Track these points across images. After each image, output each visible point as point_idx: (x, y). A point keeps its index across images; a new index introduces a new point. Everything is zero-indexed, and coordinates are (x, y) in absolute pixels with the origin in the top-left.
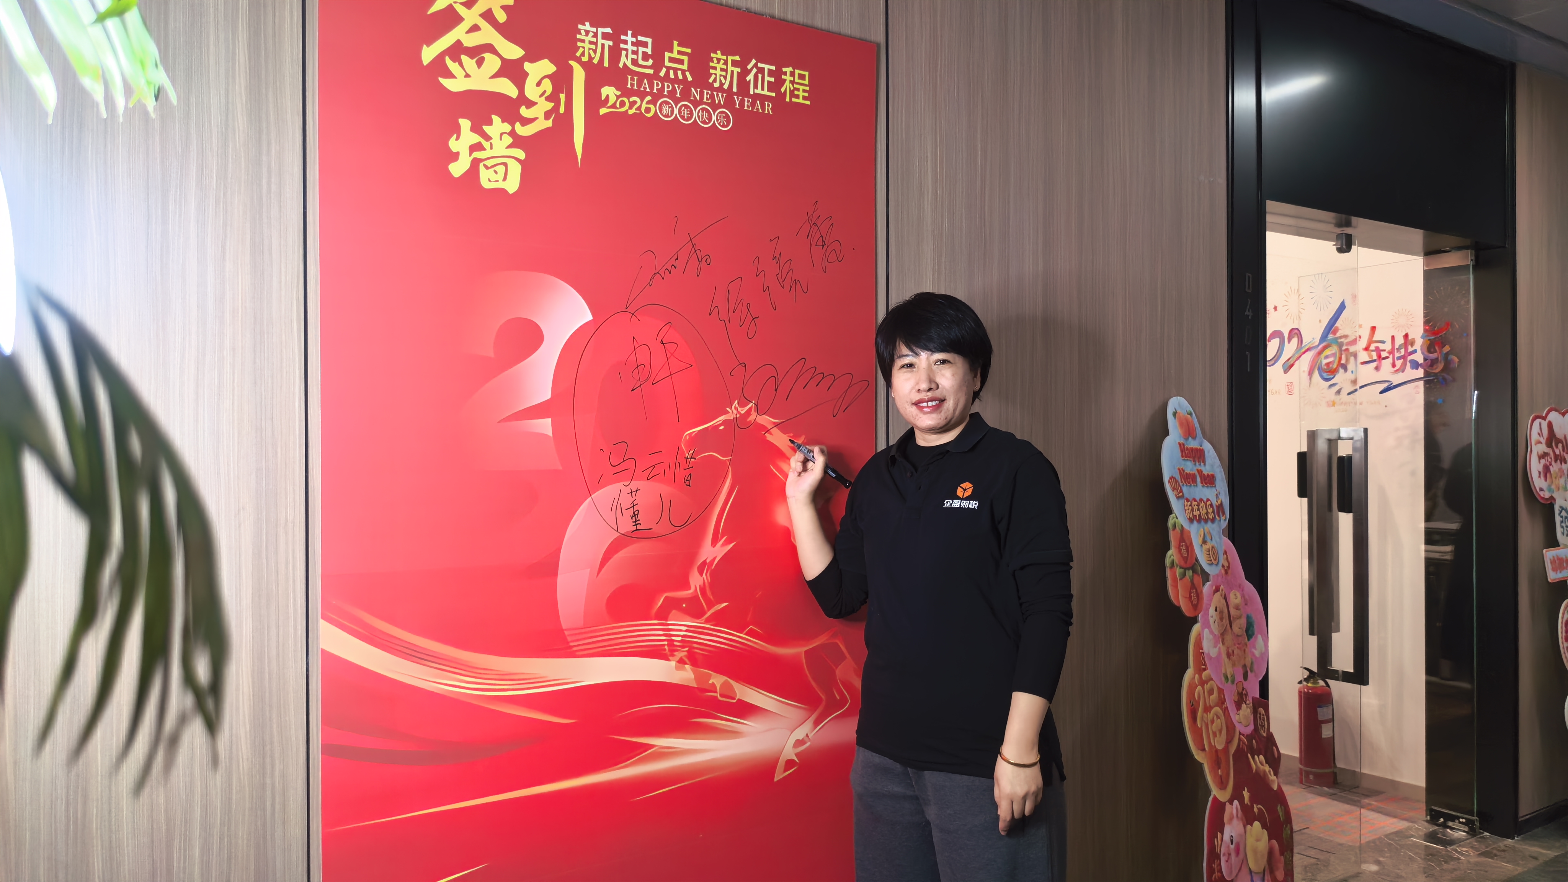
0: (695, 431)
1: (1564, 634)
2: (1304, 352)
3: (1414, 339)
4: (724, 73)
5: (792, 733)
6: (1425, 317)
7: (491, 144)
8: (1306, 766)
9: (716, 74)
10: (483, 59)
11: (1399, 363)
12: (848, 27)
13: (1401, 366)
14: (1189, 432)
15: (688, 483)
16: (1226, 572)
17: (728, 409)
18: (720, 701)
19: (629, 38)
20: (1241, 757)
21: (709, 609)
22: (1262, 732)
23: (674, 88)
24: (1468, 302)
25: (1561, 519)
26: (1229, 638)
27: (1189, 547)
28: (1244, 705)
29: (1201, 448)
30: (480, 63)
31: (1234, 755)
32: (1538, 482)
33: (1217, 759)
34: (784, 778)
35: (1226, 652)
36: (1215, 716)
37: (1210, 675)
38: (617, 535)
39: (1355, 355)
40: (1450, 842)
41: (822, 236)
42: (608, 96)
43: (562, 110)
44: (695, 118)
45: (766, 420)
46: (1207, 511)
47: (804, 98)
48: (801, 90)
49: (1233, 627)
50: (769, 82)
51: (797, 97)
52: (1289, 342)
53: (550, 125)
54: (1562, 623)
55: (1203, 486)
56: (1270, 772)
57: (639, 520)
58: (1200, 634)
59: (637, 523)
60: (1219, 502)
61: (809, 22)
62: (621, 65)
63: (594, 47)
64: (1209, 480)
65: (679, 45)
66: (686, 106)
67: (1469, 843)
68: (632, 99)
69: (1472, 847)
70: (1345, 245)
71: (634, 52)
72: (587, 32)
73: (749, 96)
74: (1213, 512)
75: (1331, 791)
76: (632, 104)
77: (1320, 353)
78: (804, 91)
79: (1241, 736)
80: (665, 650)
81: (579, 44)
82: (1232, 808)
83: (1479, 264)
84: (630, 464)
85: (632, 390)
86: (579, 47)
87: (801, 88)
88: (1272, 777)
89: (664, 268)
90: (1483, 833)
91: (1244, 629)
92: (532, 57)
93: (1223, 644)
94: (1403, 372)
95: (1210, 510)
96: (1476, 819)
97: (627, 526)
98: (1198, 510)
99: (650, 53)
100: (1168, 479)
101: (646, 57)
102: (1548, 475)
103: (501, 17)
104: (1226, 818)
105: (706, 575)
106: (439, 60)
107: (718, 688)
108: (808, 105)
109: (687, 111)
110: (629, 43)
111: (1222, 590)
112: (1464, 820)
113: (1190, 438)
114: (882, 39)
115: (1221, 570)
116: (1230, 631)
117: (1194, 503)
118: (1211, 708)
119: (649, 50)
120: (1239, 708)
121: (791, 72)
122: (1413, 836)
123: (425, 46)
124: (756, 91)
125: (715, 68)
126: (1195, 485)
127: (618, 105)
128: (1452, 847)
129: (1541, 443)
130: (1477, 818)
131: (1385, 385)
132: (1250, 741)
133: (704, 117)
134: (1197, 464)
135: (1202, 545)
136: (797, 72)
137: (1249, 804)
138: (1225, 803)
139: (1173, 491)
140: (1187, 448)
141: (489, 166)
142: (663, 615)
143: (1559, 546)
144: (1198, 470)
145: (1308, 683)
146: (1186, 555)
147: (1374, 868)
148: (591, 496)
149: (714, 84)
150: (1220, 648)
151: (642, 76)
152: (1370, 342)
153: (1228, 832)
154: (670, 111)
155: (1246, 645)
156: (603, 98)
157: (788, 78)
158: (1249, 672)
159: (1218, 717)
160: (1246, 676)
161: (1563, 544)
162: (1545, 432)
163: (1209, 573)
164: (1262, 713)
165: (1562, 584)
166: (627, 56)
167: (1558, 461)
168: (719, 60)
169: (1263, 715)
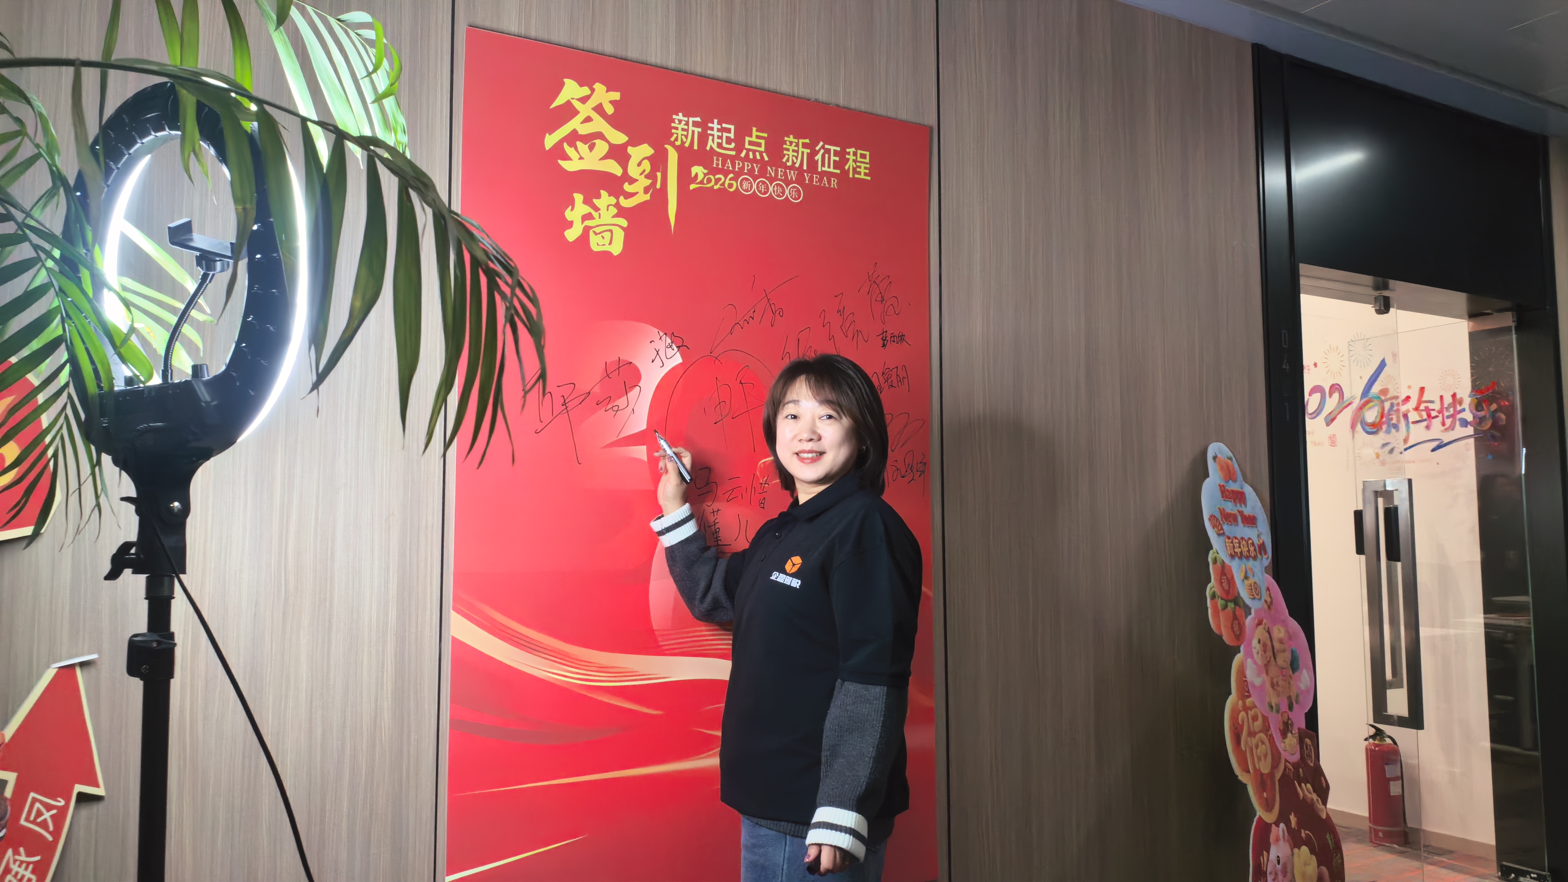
2: (1346, 407)
3: (1462, 398)
4: (796, 154)
6: (1472, 375)
7: (600, 214)
8: (1374, 824)
9: (789, 155)
10: (594, 144)
11: (1448, 422)
12: (904, 114)
13: (1450, 426)
14: (1229, 475)
15: (762, 506)
16: (1269, 607)
19: (716, 126)
20: (1287, 783)
22: (1309, 762)
23: (753, 166)
24: (1512, 362)
26: (1273, 670)
27: (1231, 581)
28: (1289, 735)
29: (1242, 490)
30: (591, 148)
31: (1279, 780)
33: (1263, 782)
35: (1270, 683)
36: (1260, 743)
37: (1253, 703)
39: (1406, 416)
41: (881, 293)
42: (696, 175)
43: (658, 186)
44: (771, 192)
46: (1249, 549)
47: (866, 174)
49: (1277, 660)
50: (834, 161)
51: (860, 173)
52: (1330, 396)
53: (649, 198)
55: (1244, 526)
56: (1317, 800)
58: (1243, 663)
60: (1261, 541)
61: (870, 110)
62: (708, 148)
63: (685, 133)
64: (1250, 521)
65: (757, 131)
66: (764, 183)
68: (717, 176)
70: (1384, 307)
71: (719, 137)
72: (680, 121)
74: (1255, 550)
75: (1401, 848)
76: (718, 180)
78: (865, 168)
79: (1287, 763)
81: (673, 131)
82: (1278, 830)
83: (1523, 325)
84: (712, 487)
85: (716, 424)
86: (673, 134)
87: (863, 165)
88: (1320, 806)
89: (743, 320)
91: (1289, 663)
92: (634, 141)
93: (1267, 674)
94: (1453, 429)
95: (1252, 549)
96: (1548, 875)
98: (1240, 547)
100: (1209, 517)
101: (729, 140)
103: (610, 110)
104: (1272, 838)
106: (558, 146)
108: (869, 180)
109: (764, 186)
110: (715, 129)
111: (1265, 624)
112: (1535, 876)
113: (1231, 481)
114: (934, 123)
115: (1263, 605)
116: (1274, 663)
117: (1235, 541)
118: (1255, 734)
119: (732, 136)
120: (1284, 735)
121: (854, 152)
123: (547, 135)
124: (823, 169)
125: (788, 150)
126: (1236, 524)
127: (705, 182)
130: (1548, 872)
131: (1435, 444)
132: (1296, 769)
133: (779, 191)
134: (1238, 505)
135: (1243, 580)
136: (859, 152)
137: (1296, 828)
138: (1271, 824)
139: (1213, 528)
140: (1228, 491)
141: (598, 232)
144: (1239, 511)
146: (1227, 588)
149: (787, 163)
150: (1264, 678)
151: (725, 157)
152: (1420, 402)
153: (1274, 852)
154: (750, 187)
155: (1291, 677)
156: (693, 175)
157: (851, 157)
158: (1294, 703)
159: (1263, 743)
160: (1291, 708)
163: (1251, 607)
164: (1308, 743)
166: (713, 140)
168: (791, 143)
169: (1310, 746)
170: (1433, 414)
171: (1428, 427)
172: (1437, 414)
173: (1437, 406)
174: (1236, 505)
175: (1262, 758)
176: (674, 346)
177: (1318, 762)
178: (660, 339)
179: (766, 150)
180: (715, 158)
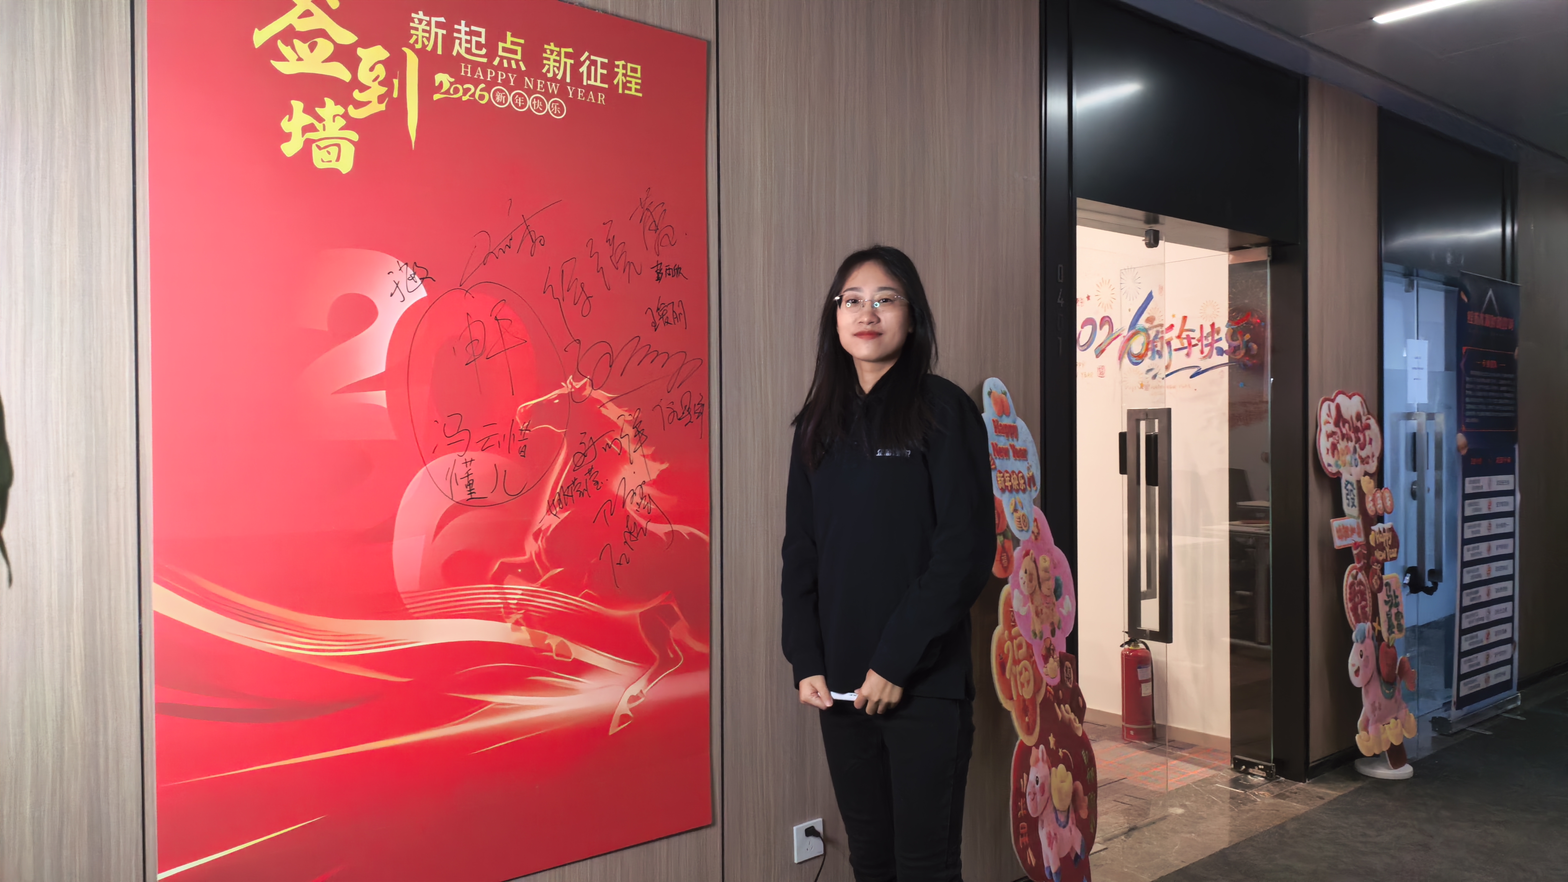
0: (529, 405)
1: (1348, 596)
2: (1114, 340)
3: (1219, 328)
4: (557, 65)
5: (626, 689)
6: (1230, 307)
7: (324, 126)
8: (1126, 723)
9: (549, 65)
10: (315, 44)
11: (1206, 350)
12: (679, 25)
13: (1208, 353)
14: (1003, 410)
15: (522, 454)
16: (1036, 539)
17: (563, 384)
18: (555, 660)
19: (463, 27)
20: (1047, 706)
21: (545, 573)
22: (1068, 683)
23: (507, 76)
24: (1265, 294)
25: (1347, 492)
26: (1038, 598)
28: (1051, 660)
29: (1015, 424)
30: (312, 48)
31: (1040, 704)
32: (1327, 459)
33: (1025, 708)
34: (618, 732)
35: (1034, 611)
36: (1024, 670)
37: (1019, 632)
38: (452, 503)
39: (1169, 344)
40: (1251, 787)
41: (655, 221)
42: (441, 84)
43: (395, 95)
44: (529, 106)
45: (601, 395)
46: (1019, 482)
47: (637, 90)
48: (633, 83)
49: (1042, 589)
50: (602, 74)
51: (630, 89)
52: (1101, 328)
53: (384, 109)
54: (1346, 585)
55: (1016, 460)
56: (1075, 719)
57: (473, 489)
58: (1010, 595)
59: (472, 491)
60: (1031, 474)
61: (642, 18)
62: (455, 53)
63: (427, 35)
64: (1021, 454)
65: (512, 36)
66: (520, 95)
67: (1266, 787)
68: (466, 86)
69: (1268, 791)
70: (1153, 241)
71: (467, 41)
72: (421, 21)
73: (582, 86)
74: (1025, 483)
75: (1150, 745)
76: (466, 91)
77: (1129, 339)
78: (636, 84)
79: (1048, 687)
80: (501, 612)
81: (412, 32)
82: (1038, 752)
83: (1277, 259)
84: (464, 435)
85: (466, 364)
86: (412, 36)
87: (634, 80)
88: (1077, 724)
89: (498, 248)
90: (1280, 778)
91: (1053, 591)
92: (365, 43)
93: (1032, 603)
94: (1210, 358)
95: (1022, 482)
96: (1274, 766)
97: (462, 494)
98: (1010, 481)
99: (483, 42)
101: (479, 46)
102: (1336, 452)
103: (334, 4)
104: (1032, 760)
105: (542, 541)
106: (271, 44)
107: (554, 648)
108: (640, 97)
109: (521, 99)
110: (463, 32)
111: (1032, 554)
112: (1263, 767)
113: (1004, 416)
114: (712, 37)
115: (1030, 538)
116: (1039, 592)
117: (1006, 474)
118: (1019, 661)
119: (483, 40)
120: (1046, 661)
121: (623, 65)
122: (1217, 783)
123: (256, 30)
124: (589, 82)
125: (548, 59)
126: (1007, 458)
127: (451, 92)
128: (1251, 791)
129: (1330, 423)
130: (1274, 764)
131: (1195, 370)
132: (1056, 692)
133: (538, 105)
134: (1010, 439)
135: (1013, 513)
136: (629, 65)
137: (1055, 748)
138: (1032, 747)
140: (1001, 425)
141: (322, 146)
142: (498, 579)
143: (1345, 516)
144: (1010, 445)
145: (1129, 646)
147: (1180, 811)
148: (425, 465)
149: (548, 74)
150: (1029, 607)
151: (475, 65)
152: (1182, 330)
153: (1033, 773)
154: (505, 99)
155: (1054, 604)
156: (437, 84)
157: (621, 71)
158: (1057, 629)
159: (1026, 670)
160: (1053, 633)
161: (1349, 515)
162: (1334, 412)
163: (1019, 538)
164: (1068, 667)
165: (1347, 551)
166: (460, 44)
167: (1345, 440)
168: (552, 52)
169: (1070, 668)
170: (1194, 342)
171: (1188, 355)
172: (1197, 342)
173: (1197, 335)
174: (1008, 440)
175: (1026, 685)
176: (417, 278)
177: (1077, 683)
178: (400, 270)
179: (523, 60)
180: (463, 65)
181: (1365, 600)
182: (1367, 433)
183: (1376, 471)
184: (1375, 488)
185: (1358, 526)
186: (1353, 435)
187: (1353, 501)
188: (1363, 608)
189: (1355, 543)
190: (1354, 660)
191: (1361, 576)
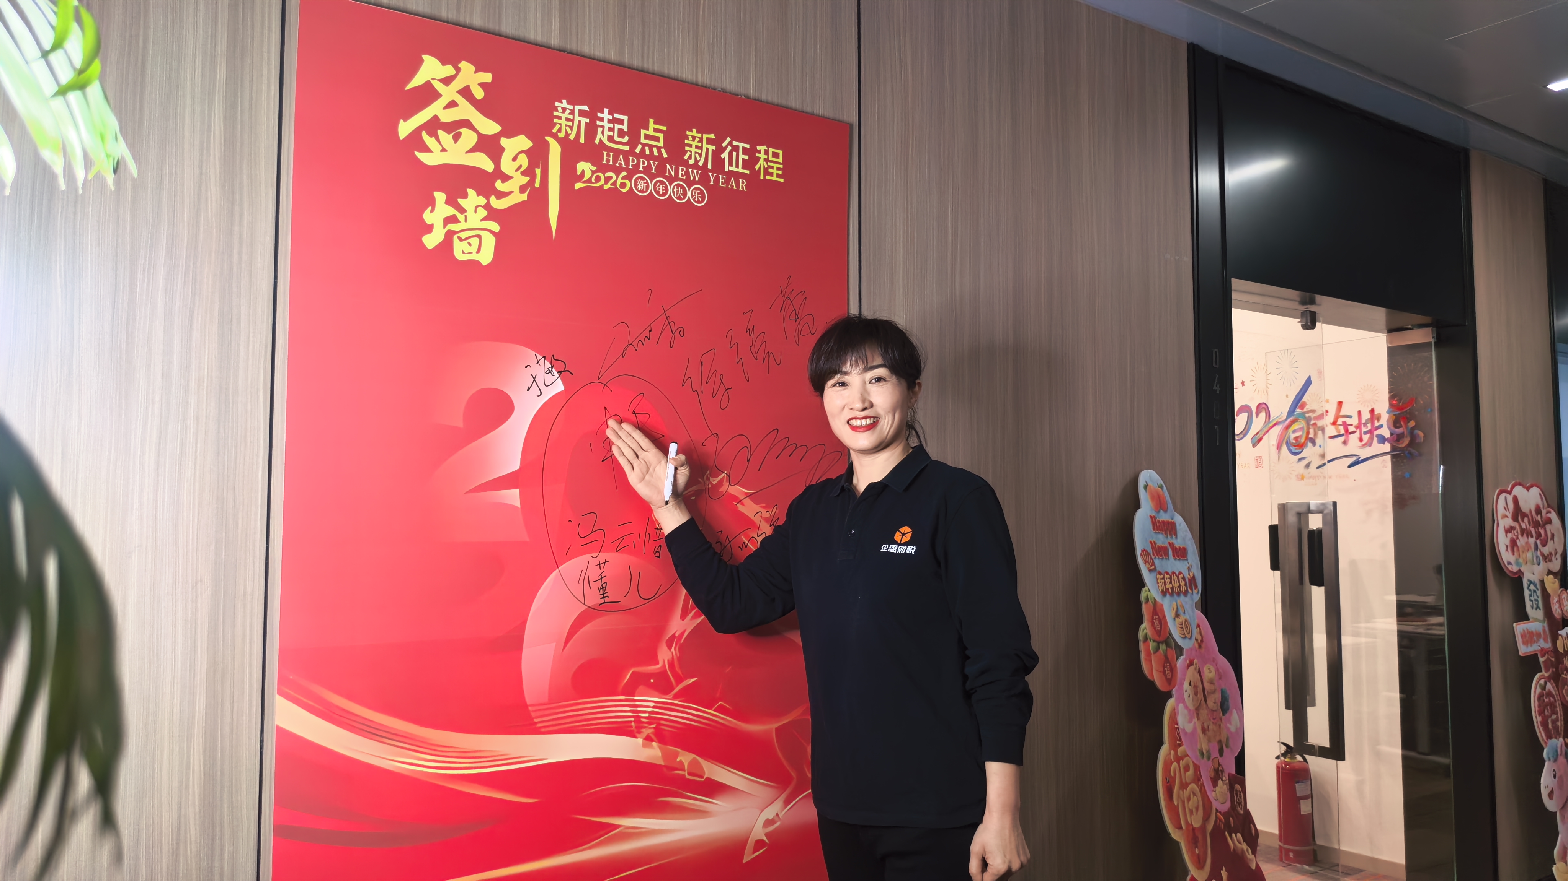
1: (1537, 708)
2: (1272, 427)
3: (1379, 414)
4: (699, 151)
5: (762, 811)
6: (1389, 392)
7: (466, 217)
8: (1285, 843)
9: (691, 152)
10: (460, 134)
11: (1366, 438)
12: (822, 108)
13: (1368, 441)
14: (1160, 505)
15: (657, 554)
16: (1200, 646)
17: (700, 480)
18: (687, 779)
19: (606, 115)
20: (1218, 836)
21: (678, 684)
22: (1239, 809)
23: (649, 164)
24: (1431, 378)
25: (1530, 593)
26: (1204, 713)
27: (1162, 621)
28: (1220, 782)
29: (1173, 521)
30: (456, 138)
31: (1212, 834)
32: (1506, 556)
33: (1194, 837)
34: (752, 859)
35: (1201, 727)
36: (1191, 793)
37: (1185, 751)
38: (585, 607)
39: (1323, 430)
41: (795, 310)
42: (583, 171)
43: (537, 184)
44: (670, 194)
45: (739, 491)
46: (1180, 584)
47: (778, 176)
48: (775, 168)
49: (1207, 702)
50: (743, 159)
51: (771, 174)
52: (1257, 416)
53: (526, 199)
54: (1535, 697)
55: (1175, 559)
56: (1247, 850)
57: (607, 593)
58: (1174, 709)
59: (605, 595)
60: (1191, 575)
61: (784, 103)
62: (597, 142)
63: (570, 124)
64: (1181, 553)
65: (655, 123)
66: (661, 182)
68: (607, 174)
70: (1310, 322)
71: (610, 129)
72: (564, 110)
73: (724, 173)
74: (1186, 585)
75: (1312, 869)
76: (608, 179)
77: (1288, 427)
78: (778, 169)
79: (1218, 814)
80: (632, 727)
81: (556, 121)
83: (1441, 342)
84: (599, 536)
85: (603, 461)
86: (555, 124)
87: (775, 166)
88: (1250, 856)
89: (638, 340)
91: (1219, 704)
92: (508, 133)
93: (1198, 719)
94: (1370, 446)
95: (1183, 583)
97: (594, 599)
98: (1171, 583)
99: (626, 130)
100: (1140, 552)
101: (621, 133)
102: (1515, 549)
103: (479, 94)
105: (675, 648)
106: (416, 134)
107: (686, 766)
108: (782, 182)
109: (662, 187)
110: (606, 120)
111: (1196, 664)
113: (1161, 511)
114: (854, 120)
115: (1194, 644)
116: (1205, 706)
117: (1167, 576)
118: (1187, 785)
119: (625, 128)
120: (1215, 784)
121: (765, 150)
123: (402, 121)
124: (731, 168)
125: (690, 146)
126: (1167, 558)
127: (593, 180)
129: (1508, 517)
131: (1353, 459)
132: (1227, 820)
133: (679, 193)
134: (1169, 536)
135: (1175, 619)
136: (771, 150)
139: (1145, 564)
140: (1159, 521)
141: (463, 238)
142: (629, 690)
143: (1529, 620)
144: (1169, 543)
145: (1285, 758)
146: (1159, 629)
148: (558, 567)
149: (689, 160)
150: (1195, 723)
151: (617, 152)
152: (1337, 417)
154: (645, 187)
155: (1221, 719)
156: (579, 172)
157: (762, 156)
158: (1225, 747)
159: (1194, 794)
160: (1221, 752)
161: (1533, 618)
162: (1511, 506)
163: (1183, 647)
164: (1238, 790)
165: (1533, 658)
166: (603, 133)
167: (1525, 535)
168: (694, 138)
169: (1240, 792)
170: (1351, 429)
171: (1345, 443)
172: (1355, 429)
173: (1354, 421)
174: (1167, 538)
175: (1194, 812)
176: (554, 372)
177: (1247, 808)
178: (538, 363)
180: (605, 153)
181: (1557, 714)
182: (1548, 527)
183: (1560, 569)
184: (1561, 588)
185: (1544, 631)
186: (1533, 530)
187: (1537, 602)
188: (1554, 722)
189: (1542, 649)
190: (1546, 780)
191: (1549, 686)
